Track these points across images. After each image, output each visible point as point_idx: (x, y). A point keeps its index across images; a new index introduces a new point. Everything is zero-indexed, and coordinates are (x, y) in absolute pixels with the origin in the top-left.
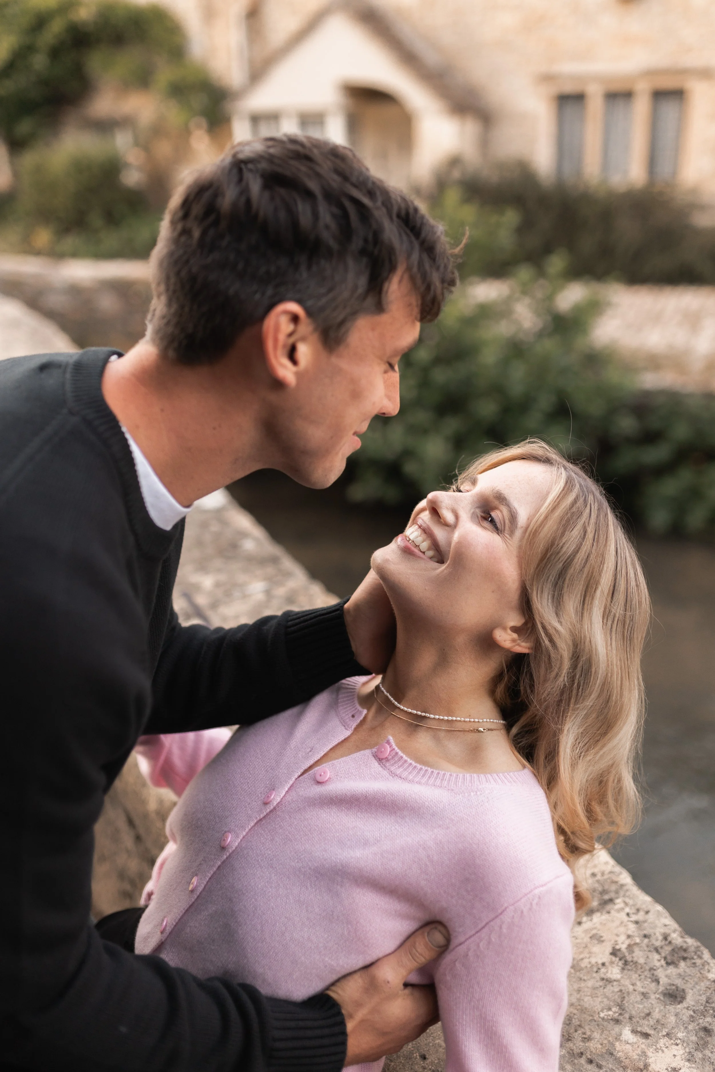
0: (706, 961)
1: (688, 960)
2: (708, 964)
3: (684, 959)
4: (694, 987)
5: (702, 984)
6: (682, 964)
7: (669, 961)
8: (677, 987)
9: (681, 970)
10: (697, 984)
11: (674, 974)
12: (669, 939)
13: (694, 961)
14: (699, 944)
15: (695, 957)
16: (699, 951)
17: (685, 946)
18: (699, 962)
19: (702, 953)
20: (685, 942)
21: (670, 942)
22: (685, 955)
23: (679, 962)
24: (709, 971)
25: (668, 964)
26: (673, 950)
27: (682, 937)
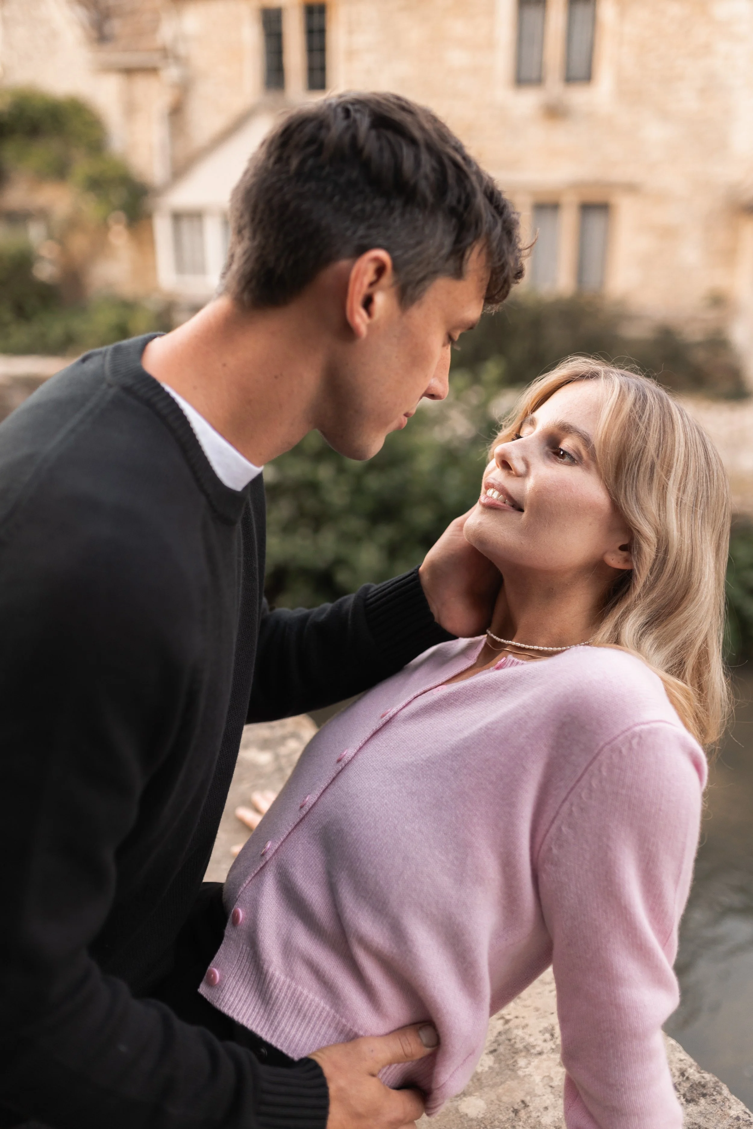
0: (726, 1098)
1: (707, 1096)
2: (729, 1100)
3: (704, 1095)
4: (716, 1125)
5: (725, 1122)
6: (702, 1101)
7: (689, 1098)
8: (700, 1126)
9: (701, 1108)
10: (719, 1122)
11: (695, 1112)
12: (687, 1075)
13: (714, 1098)
14: (716, 1079)
15: (715, 1093)
16: (718, 1086)
17: (703, 1081)
18: (718, 1098)
19: (721, 1089)
20: (703, 1077)
21: (688, 1078)
22: (705, 1092)
23: (699, 1099)
24: (730, 1108)
25: (688, 1101)
26: (691, 1086)
27: (699, 1072)
